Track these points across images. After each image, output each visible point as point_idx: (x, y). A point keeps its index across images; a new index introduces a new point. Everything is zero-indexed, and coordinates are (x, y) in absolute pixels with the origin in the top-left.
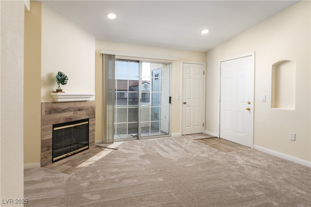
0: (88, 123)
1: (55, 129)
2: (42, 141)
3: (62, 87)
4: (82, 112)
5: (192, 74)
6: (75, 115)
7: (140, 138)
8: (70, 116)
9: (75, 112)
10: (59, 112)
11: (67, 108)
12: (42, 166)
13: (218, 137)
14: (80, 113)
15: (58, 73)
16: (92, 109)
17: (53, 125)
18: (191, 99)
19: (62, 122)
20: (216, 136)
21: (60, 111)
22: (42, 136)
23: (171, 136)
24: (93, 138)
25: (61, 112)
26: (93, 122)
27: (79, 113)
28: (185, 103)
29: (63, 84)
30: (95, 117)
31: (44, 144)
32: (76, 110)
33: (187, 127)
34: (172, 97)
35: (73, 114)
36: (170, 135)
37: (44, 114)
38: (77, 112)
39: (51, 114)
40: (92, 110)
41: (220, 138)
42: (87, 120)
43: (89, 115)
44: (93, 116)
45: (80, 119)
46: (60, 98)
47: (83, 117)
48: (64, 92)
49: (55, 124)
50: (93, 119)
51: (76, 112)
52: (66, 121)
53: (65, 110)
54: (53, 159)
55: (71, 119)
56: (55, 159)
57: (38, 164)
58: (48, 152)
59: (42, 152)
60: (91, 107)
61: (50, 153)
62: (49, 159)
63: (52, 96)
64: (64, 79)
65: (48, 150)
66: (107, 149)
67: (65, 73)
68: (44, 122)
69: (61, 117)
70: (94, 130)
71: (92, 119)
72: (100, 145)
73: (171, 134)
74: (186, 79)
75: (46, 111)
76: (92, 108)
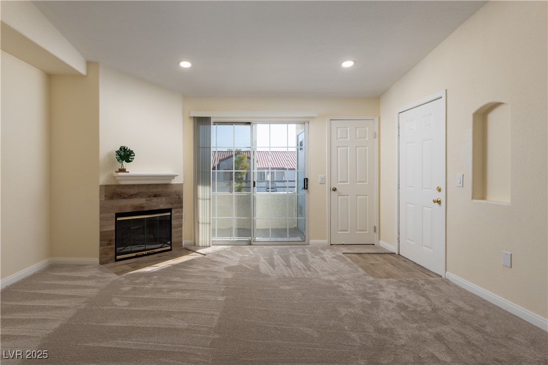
0: (171, 215)
1: (118, 219)
2: (101, 232)
3: (125, 165)
4: (160, 199)
5: (348, 139)
6: (149, 202)
7: (254, 243)
8: (142, 204)
9: (148, 199)
10: (124, 198)
11: (136, 192)
12: (101, 263)
13: (397, 253)
14: (158, 201)
15: (120, 149)
16: (177, 195)
17: (116, 214)
18: (349, 183)
19: (129, 210)
20: (394, 252)
21: (126, 196)
22: (101, 227)
23: (308, 245)
24: (179, 237)
25: (127, 198)
26: (179, 214)
27: (155, 200)
28: (335, 190)
29: (128, 161)
30: (182, 207)
31: (103, 236)
32: (149, 196)
33: (340, 231)
34: (309, 179)
35: (146, 201)
36: (306, 242)
37: (104, 199)
38: (152, 198)
39: (112, 199)
40: (177, 197)
41: (399, 254)
42: (170, 210)
43: (172, 204)
44: (178, 205)
45: (156, 208)
46: (123, 180)
47: (162, 207)
48: (128, 172)
49: (118, 212)
50: (180, 210)
51: (150, 198)
52: (135, 210)
53: (133, 195)
54: (116, 257)
55: (142, 207)
56: (118, 257)
57: (97, 260)
58: (110, 247)
59: (101, 246)
60: (176, 192)
61: (112, 248)
62: (110, 256)
63: (115, 177)
64: (130, 155)
65: (110, 244)
66: (195, 253)
67: (130, 147)
68: (103, 209)
69: (128, 204)
70: (181, 226)
71: (176, 210)
72: (189, 248)
73: (309, 241)
74: (337, 147)
75: (105, 196)
76: (177, 193)
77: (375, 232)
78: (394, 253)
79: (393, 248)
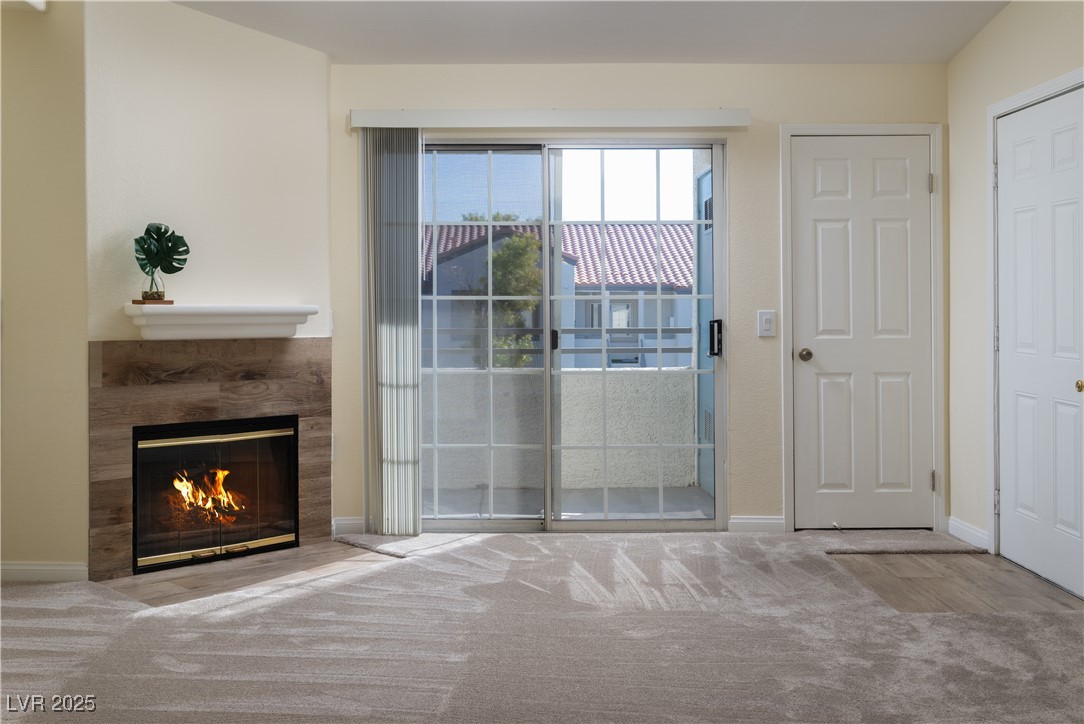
0: (296, 436)
1: (142, 445)
2: (93, 485)
3: (163, 281)
4: (263, 387)
5: (849, 196)
6: (231, 395)
7: (555, 526)
8: (205, 401)
9: (228, 385)
10: (159, 381)
11: (191, 364)
12: (96, 576)
13: (992, 551)
14: (256, 391)
15: (148, 231)
16: (312, 374)
17: (134, 428)
18: (851, 336)
19: (170, 418)
20: (984, 546)
21: (163, 376)
22: (93, 467)
23: (725, 530)
24: (320, 504)
25: (165, 381)
26: (319, 434)
27: (247, 387)
28: (807, 356)
29: (170, 269)
30: (328, 413)
31: (100, 496)
32: (232, 377)
33: (827, 486)
34: (726, 323)
35: (221, 390)
36: (719, 522)
37: (100, 385)
38: (241, 383)
39: (124, 385)
40: (314, 379)
41: (998, 555)
42: (291, 421)
43: (299, 401)
44: (316, 405)
45: (252, 415)
46: (154, 326)
47: (269, 409)
48: (171, 302)
49: (141, 424)
50: (322, 420)
51: (235, 384)
52: (189, 419)
53: (183, 372)
54: (135, 562)
55: (211, 410)
56: (143, 561)
57: (82, 568)
58: (118, 528)
59: (93, 524)
60: (309, 364)
61: (124, 534)
62: (121, 555)
63: (130, 318)
64: (174, 250)
65: (118, 521)
67: (175, 227)
68: (98, 415)
69: (169, 401)
70: (326, 470)
71: (312, 420)
72: (352, 538)
73: (727, 519)
74: (816, 221)
75: (104, 375)
76: (314, 369)
77: (934, 489)
78: (985, 552)
79: (978, 535)
